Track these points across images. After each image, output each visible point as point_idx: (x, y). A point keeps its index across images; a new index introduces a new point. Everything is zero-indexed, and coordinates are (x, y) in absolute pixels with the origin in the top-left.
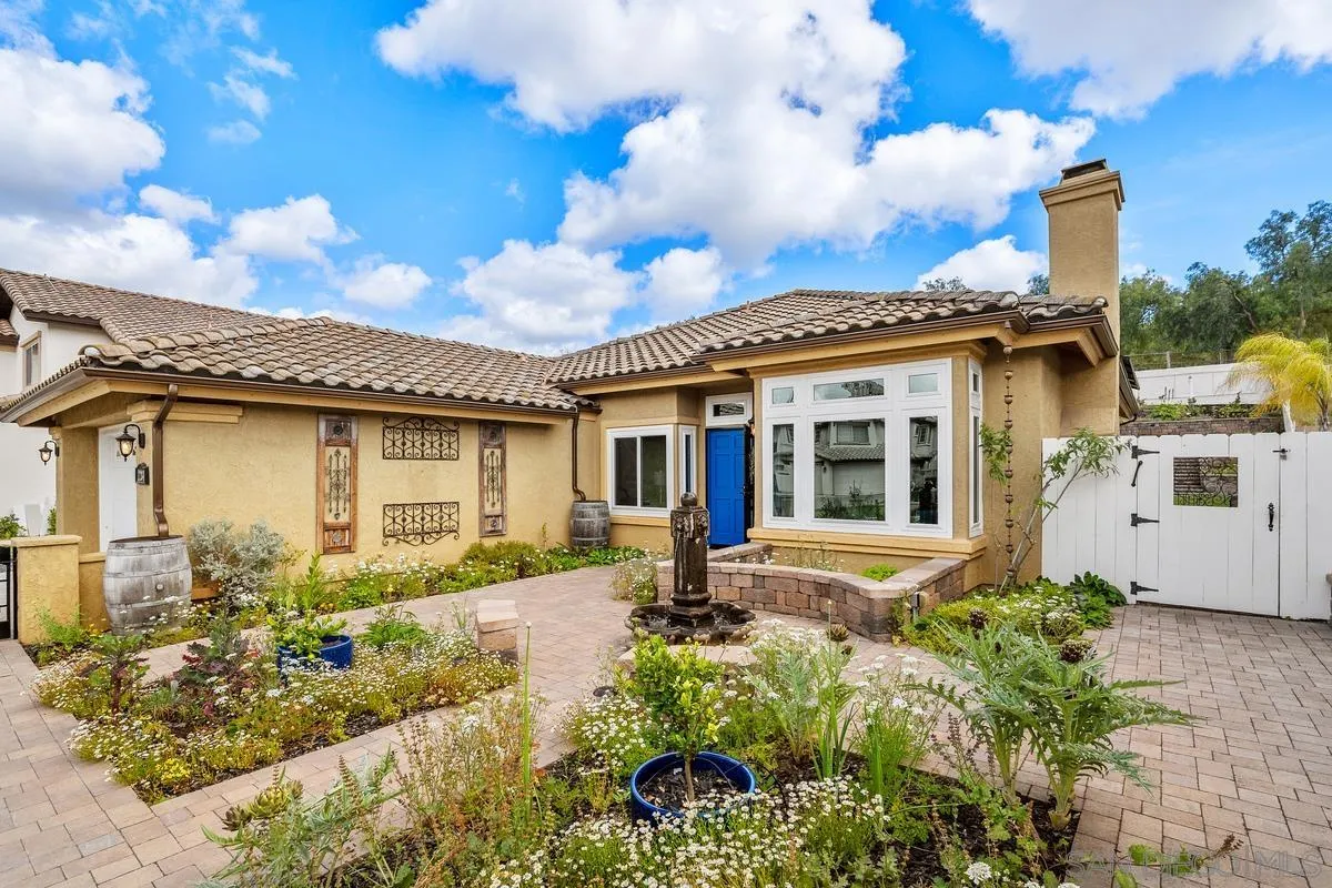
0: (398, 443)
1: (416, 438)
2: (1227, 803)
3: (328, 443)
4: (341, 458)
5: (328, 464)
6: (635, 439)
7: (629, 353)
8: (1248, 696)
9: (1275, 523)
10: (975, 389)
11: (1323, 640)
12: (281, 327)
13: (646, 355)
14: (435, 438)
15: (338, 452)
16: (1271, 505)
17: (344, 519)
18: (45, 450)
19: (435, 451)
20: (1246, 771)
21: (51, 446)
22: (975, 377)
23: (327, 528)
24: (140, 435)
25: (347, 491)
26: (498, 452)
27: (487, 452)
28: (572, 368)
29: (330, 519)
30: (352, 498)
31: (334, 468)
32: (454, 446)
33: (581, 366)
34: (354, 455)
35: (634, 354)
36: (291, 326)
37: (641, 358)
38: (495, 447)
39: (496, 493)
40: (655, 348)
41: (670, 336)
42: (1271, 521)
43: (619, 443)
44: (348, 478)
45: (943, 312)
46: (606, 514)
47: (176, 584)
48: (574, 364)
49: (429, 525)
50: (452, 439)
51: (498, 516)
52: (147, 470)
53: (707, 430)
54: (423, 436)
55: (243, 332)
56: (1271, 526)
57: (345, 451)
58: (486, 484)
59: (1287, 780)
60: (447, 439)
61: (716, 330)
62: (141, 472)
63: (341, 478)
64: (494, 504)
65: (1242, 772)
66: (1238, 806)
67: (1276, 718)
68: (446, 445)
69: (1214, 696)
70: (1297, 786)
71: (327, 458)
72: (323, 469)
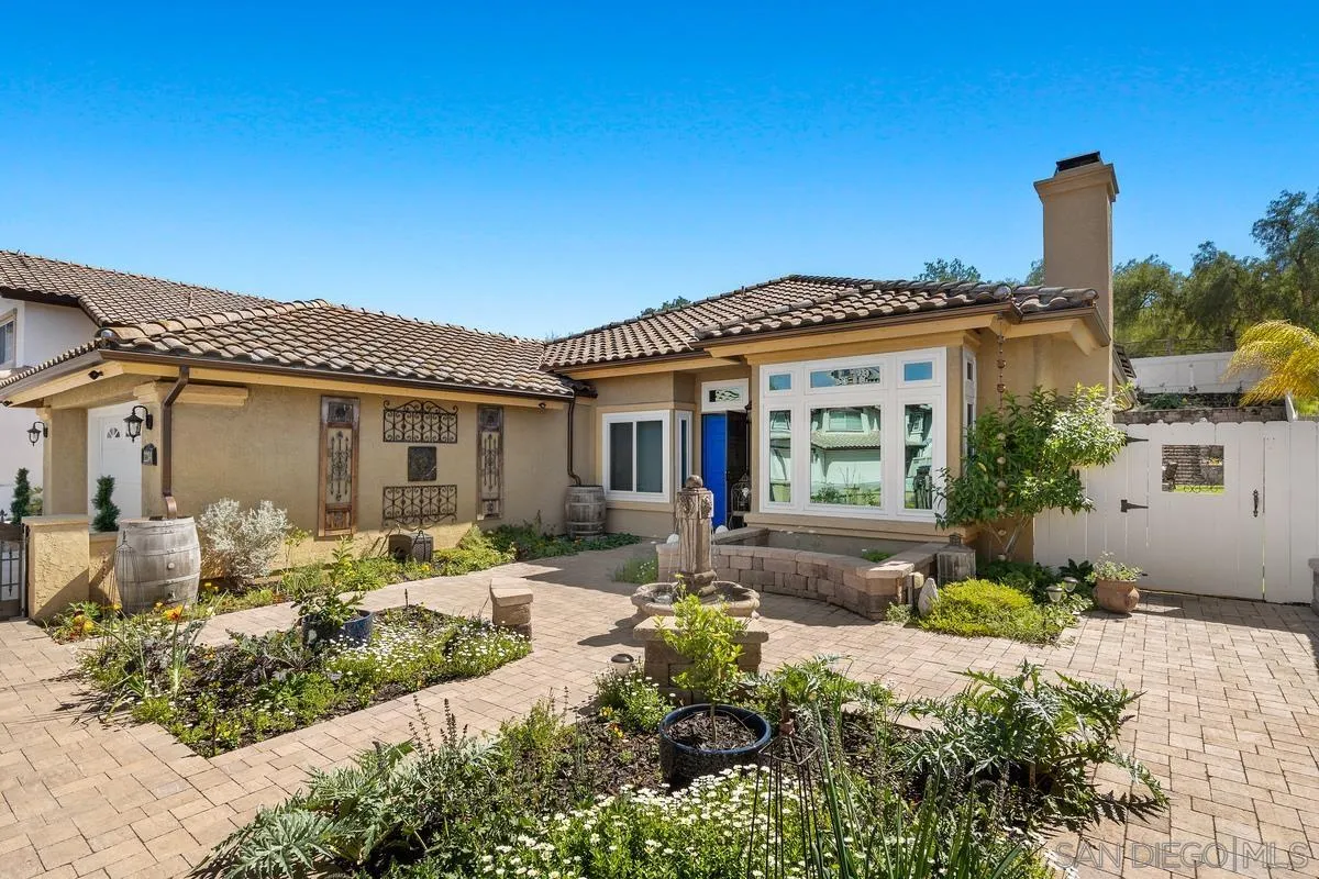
0: (399, 426)
1: (416, 421)
2: (1194, 756)
3: (330, 425)
4: (343, 440)
5: (330, 446)
6: (632, 423)
7: (624, 339)
8: (1224, 670)
9: (1260, 509)
10: (970, 377)
11: (1304, 621)
12: (279, 309)
13: (642, 340)
14: (434, 421)
15: (340, 435)
16: (1256, 492)
17: (345, 499)
18: (34, 431)
19: (434, 434)
20: (1213, 731)
21: (40, 427)
22: (969, 365)
23: (329, 510)
24: (147, 416)
25: (349, 472)
26: (495, 435)
27: (485, 435)
28: (566, 352)
29: (331, 500)
30: (353, 480)
31: (336, 450)
32: (453, 429)
33: (576, 350)
34: (356, 437)
35: (630, 339)
36: (289, 308)
37: (638, 343)
38: (494, 430)
39: (493, 476)
40: (651, 333)
41: (664, 321)
42: (1256, 507)
43: (614, 427)
44: (349, 459)
45: (939, 302)
46: (601, 498)
47: (187, 564)
48: (568, 348)
49: (428, 507)
50: (451, 423)
51: (495, 500)
52: (155, 451)
53: (703, 415)
54: (422, 419)
55: (246, 315)
56: (1256, 512)
57: (347, 433)
58: (483, 467)
59: (1249, 738)
60: (445, 422)
61: (712, 316)
62: (149, 454)
63: (343, 460)
64: (491, 487)
65: (1210, 732)
66: (1203, 758)
67: (1249, 688)
68: (444, 428)
69: (1192, 670)
70: (1258, 743)
71: (329, 440)
72: (324, 451)
